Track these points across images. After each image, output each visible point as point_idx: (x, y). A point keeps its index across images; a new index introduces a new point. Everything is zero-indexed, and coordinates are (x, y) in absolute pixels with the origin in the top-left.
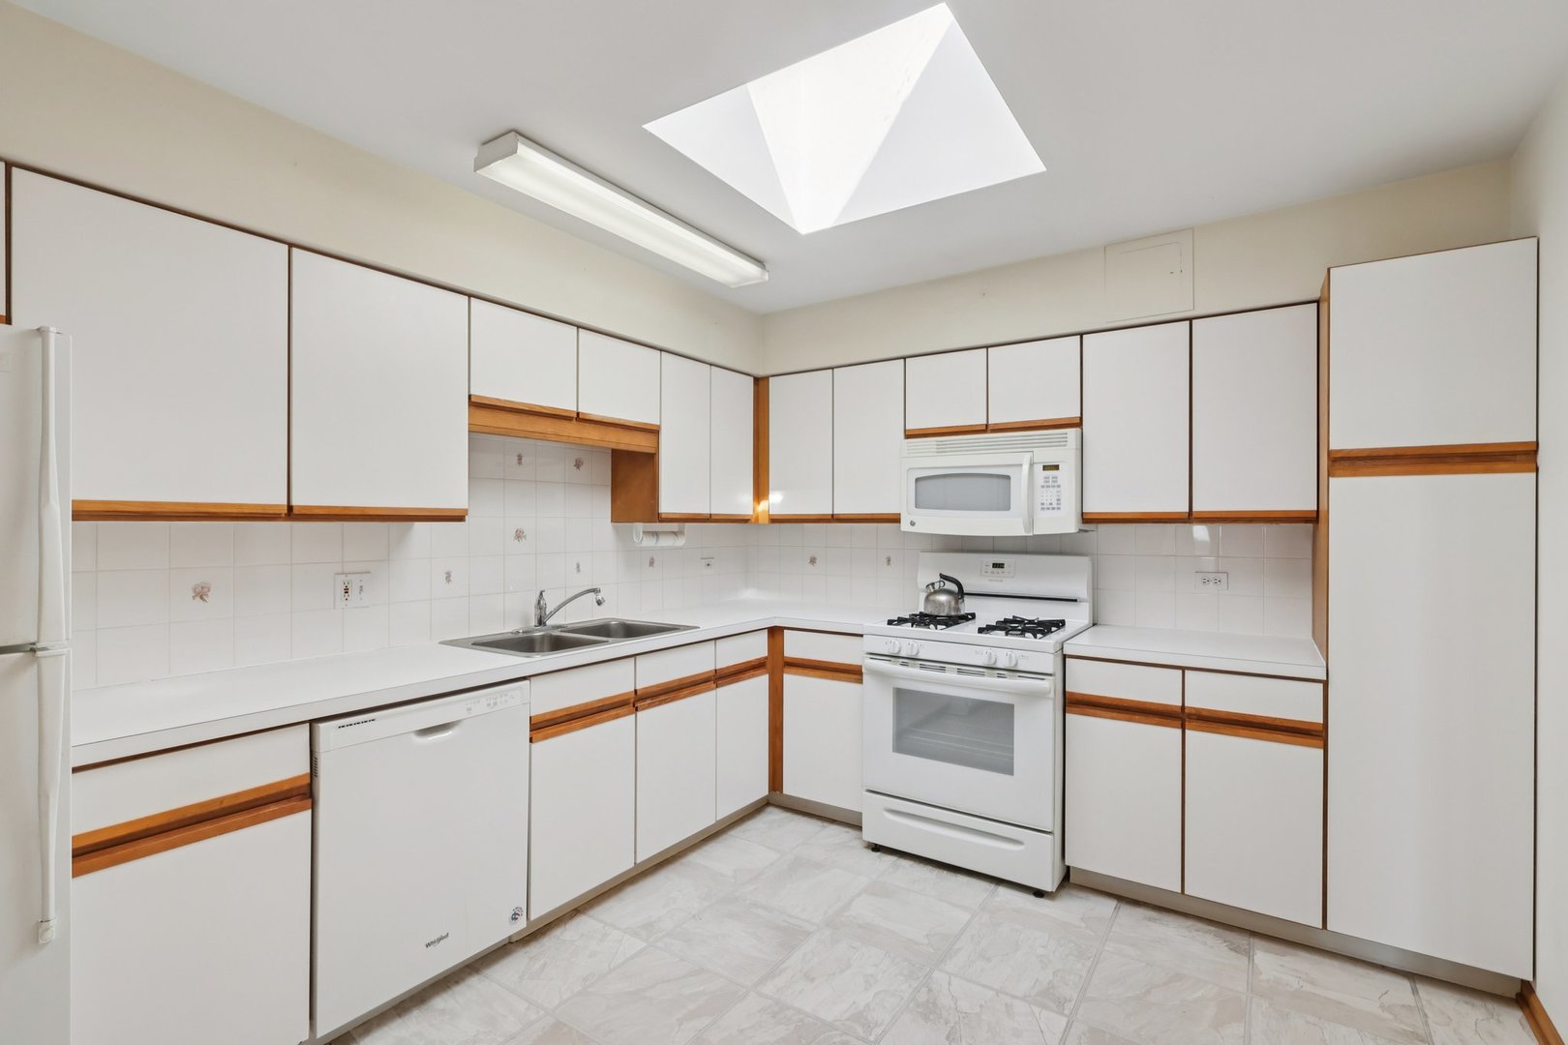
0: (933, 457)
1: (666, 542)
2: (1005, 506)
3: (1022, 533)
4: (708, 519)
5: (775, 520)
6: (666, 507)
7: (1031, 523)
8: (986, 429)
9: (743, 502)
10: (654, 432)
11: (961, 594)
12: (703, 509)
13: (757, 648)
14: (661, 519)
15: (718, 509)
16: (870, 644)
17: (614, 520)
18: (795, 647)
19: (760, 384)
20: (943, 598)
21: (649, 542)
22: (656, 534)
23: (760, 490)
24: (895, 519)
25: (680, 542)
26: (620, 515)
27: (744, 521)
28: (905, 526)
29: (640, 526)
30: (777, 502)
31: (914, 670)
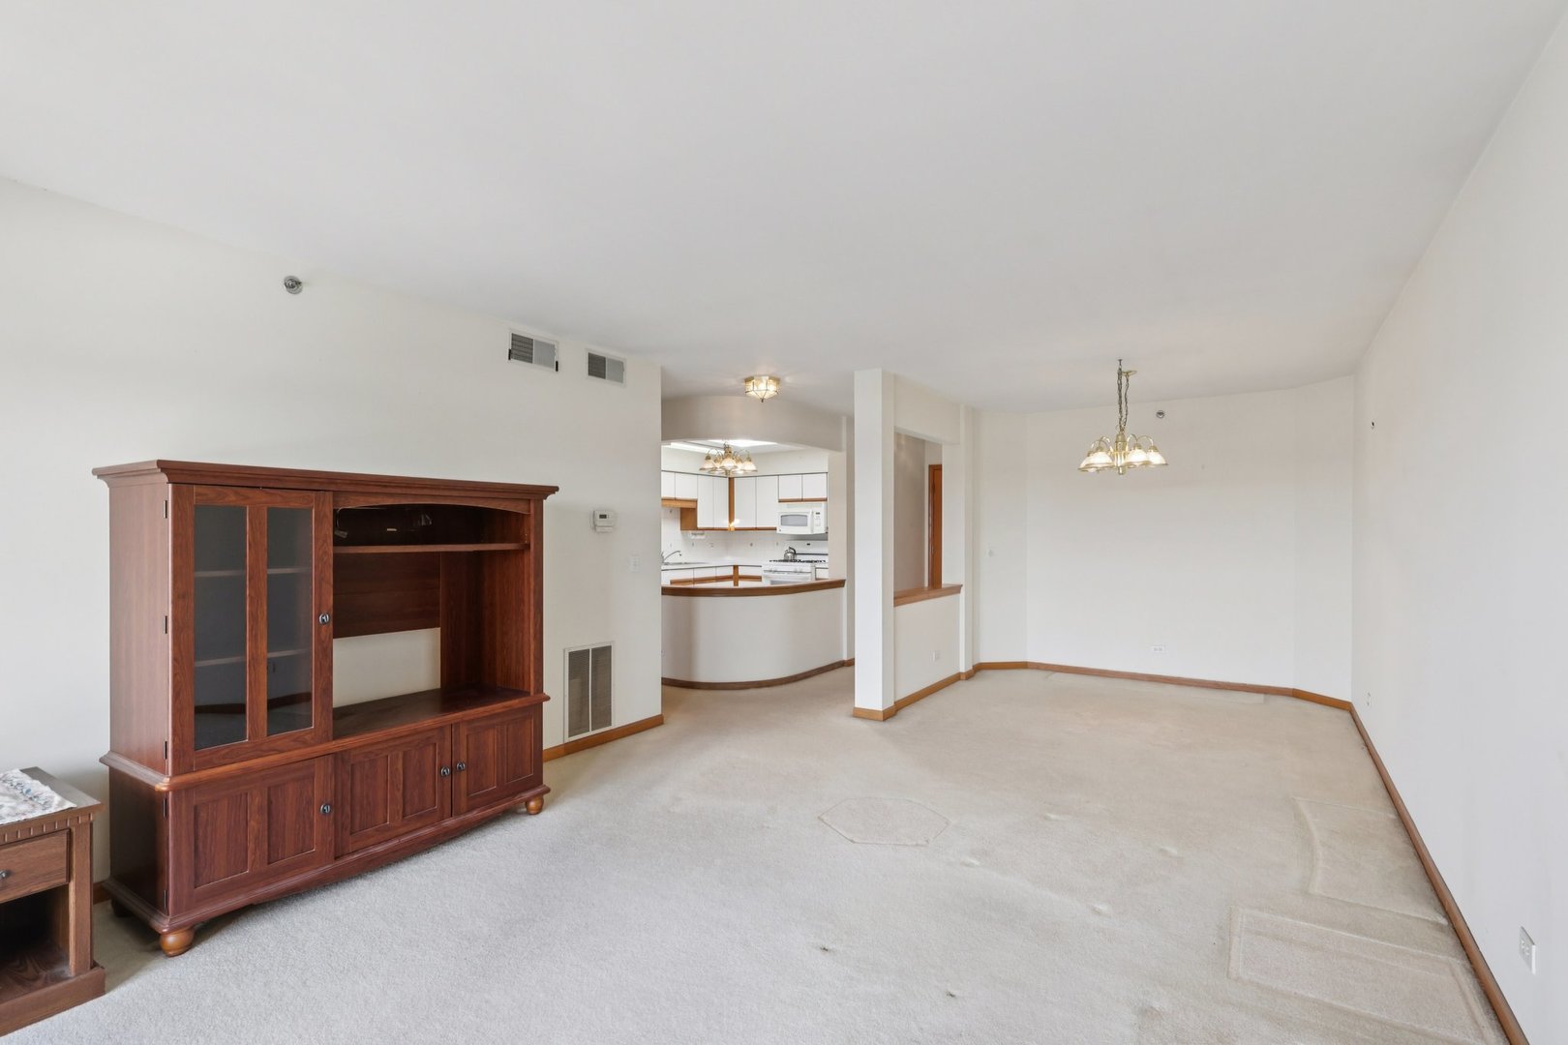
0: (787, 509)
1: (698, 537)
2: (806, 525)
3: (810, 533)
4: (713, 529)
5: (736, 529)
6: (699, 526)
7: (812, 531)
8: (802, 500)
9: (724, 523)
10: (696, 501)
11: (795, 554)
12: (711, 526)
13: (730, 572)
14: (697, 529)
15: (716, 526)
16: (764, 568)
17: (681, 529)
18: (742, 572)
19: (731, 480)
20: (789, 555)
21: (693, 537)
22: (695, 534)
23: (731, 518)
24: (775, 529)
25: (703, 537)
26: (684, 528)
27: (725, 530)
28: (778, 531)
29: (690, 532)
30: (737, 523)
31: (776, 574)
